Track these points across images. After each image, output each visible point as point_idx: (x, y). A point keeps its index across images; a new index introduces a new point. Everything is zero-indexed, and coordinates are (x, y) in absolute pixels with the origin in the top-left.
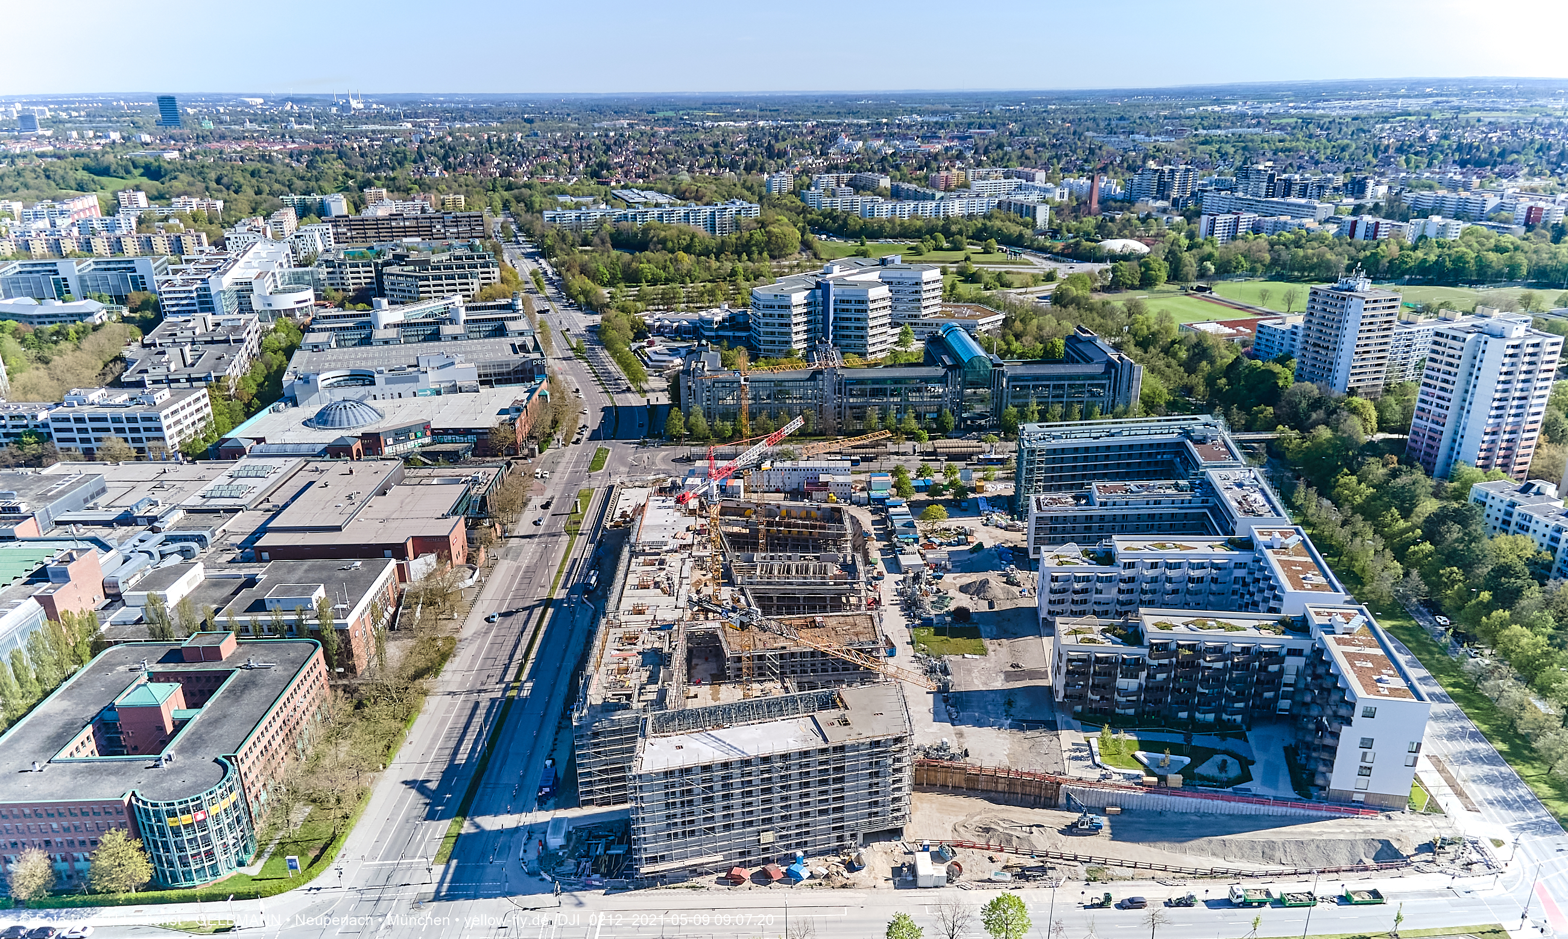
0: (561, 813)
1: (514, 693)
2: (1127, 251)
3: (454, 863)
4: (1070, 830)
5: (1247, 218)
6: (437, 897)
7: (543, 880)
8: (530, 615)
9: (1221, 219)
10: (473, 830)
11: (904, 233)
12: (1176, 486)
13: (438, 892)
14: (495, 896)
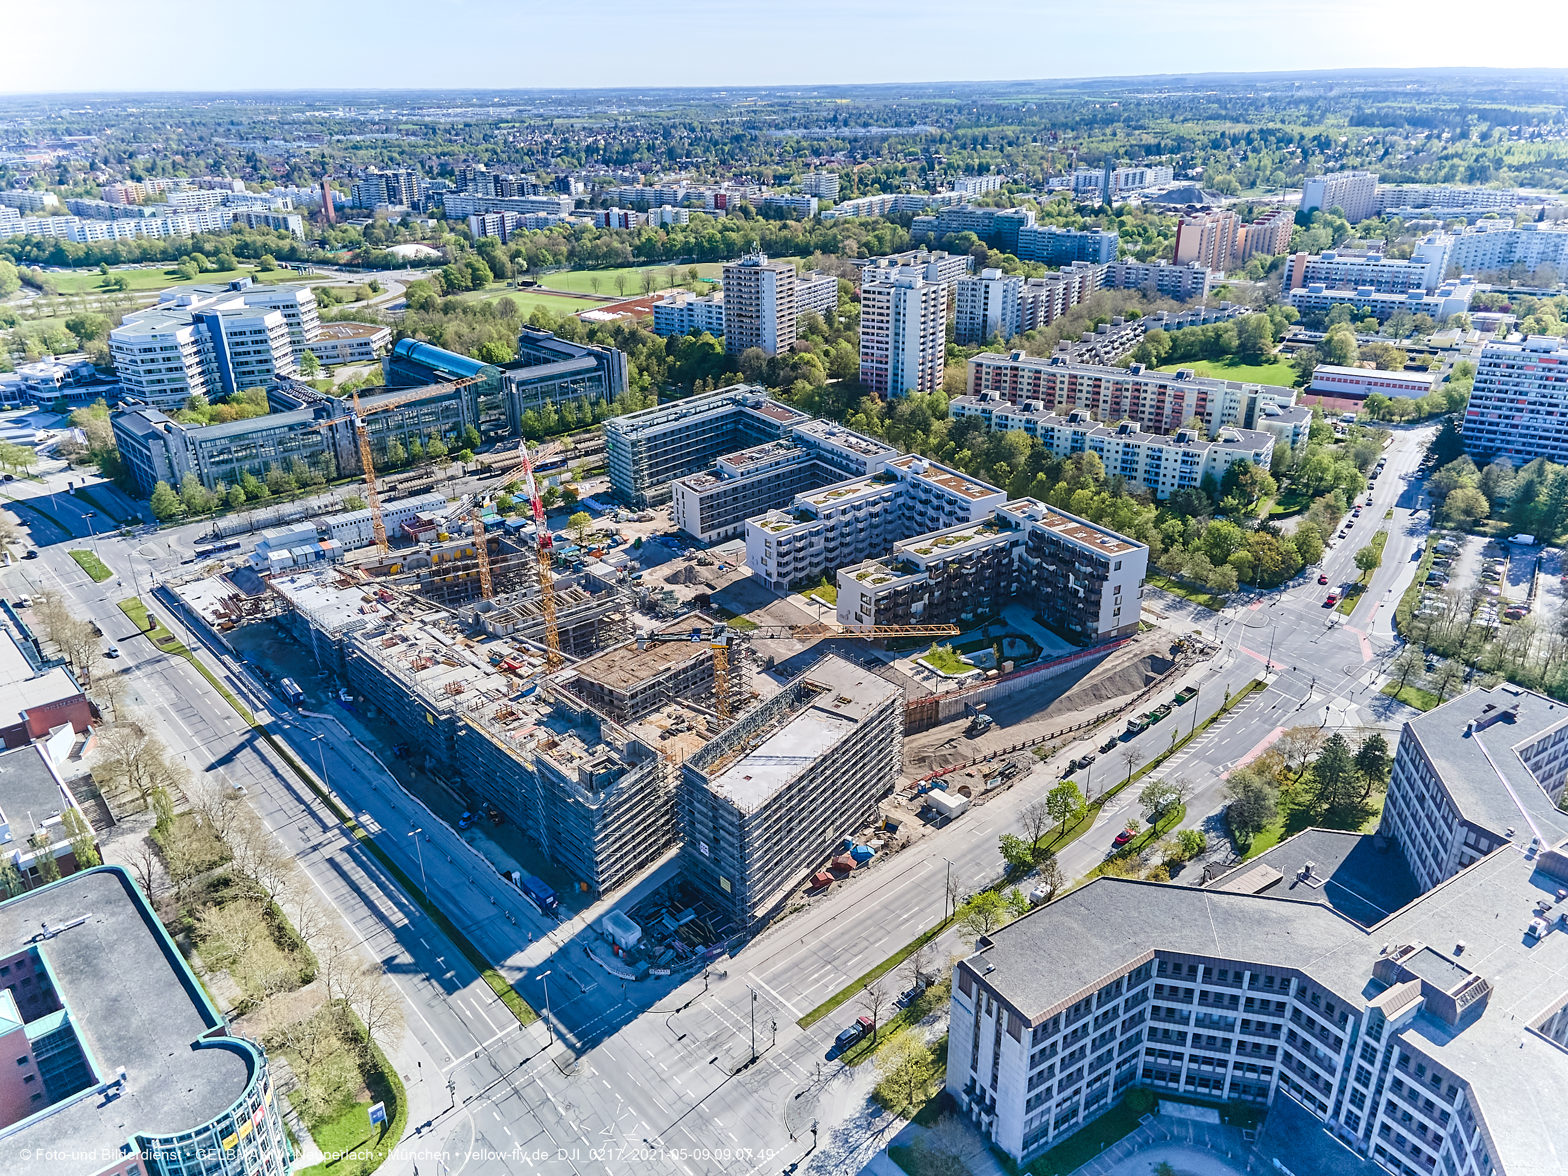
0: (590, 914)
1: (361, 833)
2: (422, 256)
3: (545, 1012)
4: (971, 733)
5: (510, 217)
6: (579, 1053)
7: (658, 978)
8: (256, 750)
9: (490, 218)
10: (519, 975)
11: (145, 257)
12: (781, 446)
13: (571, 1046)
14: (634, 1016)
